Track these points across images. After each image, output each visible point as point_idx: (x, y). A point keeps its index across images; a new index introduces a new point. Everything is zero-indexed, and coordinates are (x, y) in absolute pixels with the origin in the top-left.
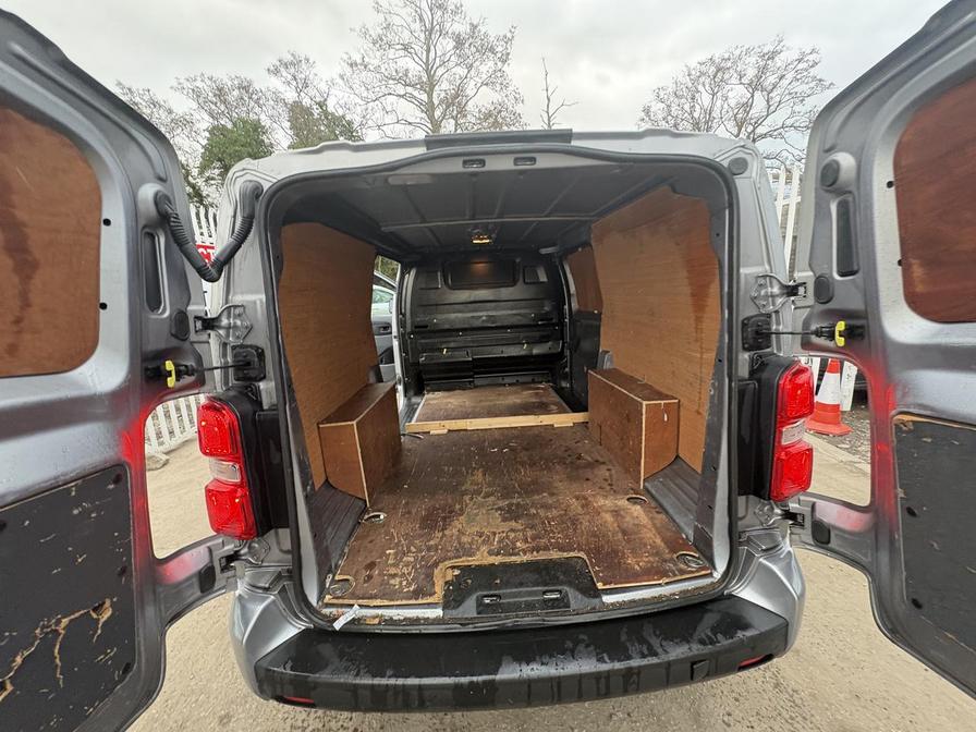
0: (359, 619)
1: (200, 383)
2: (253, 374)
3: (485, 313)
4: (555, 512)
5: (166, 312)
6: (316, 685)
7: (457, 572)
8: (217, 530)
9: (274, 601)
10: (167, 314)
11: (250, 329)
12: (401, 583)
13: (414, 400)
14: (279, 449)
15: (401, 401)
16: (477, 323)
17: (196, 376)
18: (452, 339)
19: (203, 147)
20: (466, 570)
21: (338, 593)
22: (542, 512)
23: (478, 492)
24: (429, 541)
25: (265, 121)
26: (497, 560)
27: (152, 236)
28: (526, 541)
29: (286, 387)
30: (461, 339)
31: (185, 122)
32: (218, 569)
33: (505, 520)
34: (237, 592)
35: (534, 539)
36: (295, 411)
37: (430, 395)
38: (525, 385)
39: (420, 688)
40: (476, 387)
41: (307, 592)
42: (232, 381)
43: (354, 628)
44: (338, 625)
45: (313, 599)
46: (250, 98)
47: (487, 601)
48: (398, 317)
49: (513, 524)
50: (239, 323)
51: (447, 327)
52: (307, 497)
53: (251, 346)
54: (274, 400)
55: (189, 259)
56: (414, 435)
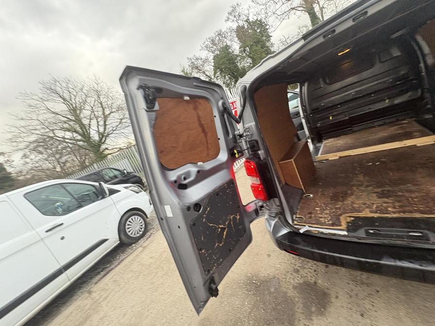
0: (309, 231)
1: (242, 155)
2: (255, 149)
3: (353, 91)
4: (417, 194)
5: (231, 136)
6: (298, 249)
7: (352, 219)
8: (256, 198)
9: (277, 221)
10: (231, 137)
11: (252, 135)
12: (324, 220)
13: (318, 145)
14: (269, 173)
15: (311, 147)
16: (350, 97)
17: (241, 153)
18: (334, 110)
19: (213, 66)
20: (357, 218)
21: (299, 221)
22: (406, 194)
23: (361, 185)
24: (336, 205)
25: (229, 43)
26: (376, 215)
27: (223, 116)
28: (394, 208)
29: (267, 151)
30: (340, 109)
31: (206, 60)
32: (259, 210)
33: (380, 198)
34: (266, 217)
35: (400, 207)
36: (271, 159)
37: (327, 141)
38: (392, 124)
39: (340, 258)
40: (354, 132)
41: (288, 219)
42: (250, 153)
43: (308, 233)
44: (301, 231)
45: (290, 222)
46: (222, 37)
47: (371, 231)
48: (302, 108)
49: (386, 200)
50: (248, 133)
51: (330, 105)
52: (281, 188)
53: (253, 140)
54: (265, 157)
55: (233, 118)
56: (320, 162)
